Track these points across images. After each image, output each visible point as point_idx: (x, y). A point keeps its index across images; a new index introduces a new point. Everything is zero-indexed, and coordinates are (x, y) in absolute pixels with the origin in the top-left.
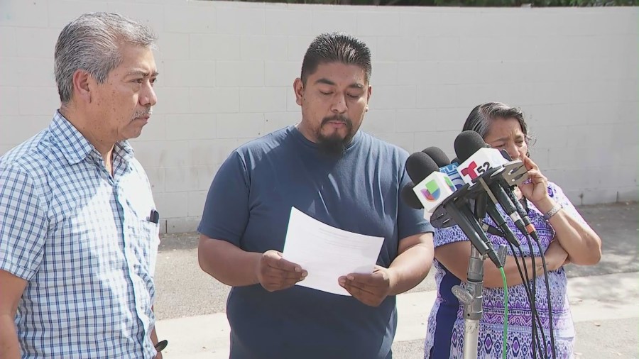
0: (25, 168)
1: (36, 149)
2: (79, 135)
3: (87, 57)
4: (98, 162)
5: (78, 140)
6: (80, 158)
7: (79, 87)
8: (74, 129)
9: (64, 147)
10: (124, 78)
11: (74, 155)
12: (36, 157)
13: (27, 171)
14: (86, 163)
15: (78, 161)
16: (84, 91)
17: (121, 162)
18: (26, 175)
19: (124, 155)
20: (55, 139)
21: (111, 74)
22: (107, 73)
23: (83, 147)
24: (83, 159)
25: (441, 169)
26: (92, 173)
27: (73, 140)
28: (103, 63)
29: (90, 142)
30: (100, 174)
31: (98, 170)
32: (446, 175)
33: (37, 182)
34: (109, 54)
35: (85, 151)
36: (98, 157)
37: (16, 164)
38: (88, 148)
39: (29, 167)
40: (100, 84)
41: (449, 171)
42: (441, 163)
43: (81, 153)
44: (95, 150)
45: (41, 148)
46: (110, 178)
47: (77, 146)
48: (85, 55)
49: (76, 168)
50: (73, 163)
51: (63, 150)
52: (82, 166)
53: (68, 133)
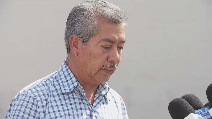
0: (34, 94)
1: (44, 83)
2: (72, 75)
3: (79, 27)
4: (82, 93)
5: (71, 79)
6: (70, 89)
7: (72, 45)
8: (70, 71)
9: (62, 83)
10: (99, 42)
11: (67, 88)
12: (43, 88)
13: (35, 96)
14: (74, 94)
15: (68, 91)
16: (75, 48)
17: (100, 95)
18: (34, 99)
19: (102, 91)
20: (59, 77)
21: (91, 39)
22: (89, 39)
23: (73, 83)
24: (71, 90)
25: (196, 111)
26: (77, 101)
27: (68, 78)
28: (87, 33)
29: (77, 80)
30: (83, 102)
31: (82, 99)
32: (200, 116)
33: (40, 104)
34: (91, 27)
35: (73, 85)
36: (82, 90)
37: (30, 92)
38: (76, 84)
39: (36, 94)
40: (83, 45)
41: (203, 113)
42: (196, 107)
43: (72, 87)
44: (80, 85)
45: (48, 82)
46: (90, 105)
47: (70, 82)
48: (78, 26)
49: (66, 96)
50: (65, 92)
51: (61, 84)
52: (71, 96)
53: (66, 74)
